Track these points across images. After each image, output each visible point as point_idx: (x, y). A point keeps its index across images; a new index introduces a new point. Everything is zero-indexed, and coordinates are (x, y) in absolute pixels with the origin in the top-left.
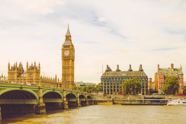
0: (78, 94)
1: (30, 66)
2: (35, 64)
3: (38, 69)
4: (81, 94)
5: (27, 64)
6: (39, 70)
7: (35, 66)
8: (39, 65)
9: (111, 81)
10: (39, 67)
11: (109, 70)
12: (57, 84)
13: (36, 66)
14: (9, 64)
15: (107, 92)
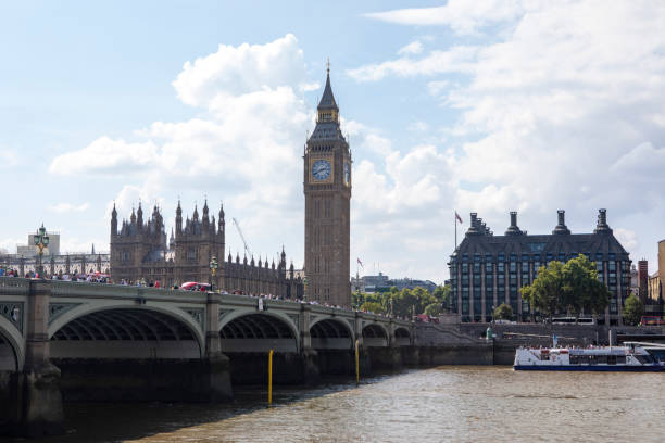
0: (360, 321)
1: (188, 221)
2: (206, 210)
3: (217, 229)
4: (371, 322)
5: (179, 211)
6: (222, 233)
7: (206, 219)
8: (222, 214)
9: (487, 273)
10: (222, 223)
11: (478, 230)
12: (289, 286)
13: (211, 221)
14: (114, 214)
15: (472, 315)
